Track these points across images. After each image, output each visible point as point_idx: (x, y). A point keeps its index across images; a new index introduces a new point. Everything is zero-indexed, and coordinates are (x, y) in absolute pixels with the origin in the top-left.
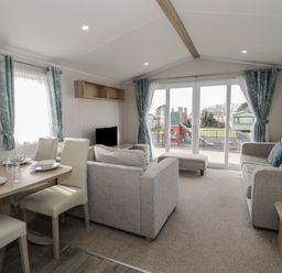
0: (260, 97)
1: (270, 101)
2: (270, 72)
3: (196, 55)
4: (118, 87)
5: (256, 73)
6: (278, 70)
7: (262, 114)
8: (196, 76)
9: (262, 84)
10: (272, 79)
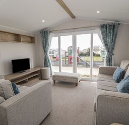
0: (109, 40)
1: (114, 42)
2: (114, 26)
3: (73, 17)
4: (32, 36)
5: (106, 26)
6: (119, 24)
7: (110, 50)
8: (74, 29)
9: (110, 33)
10: (115, 29)
